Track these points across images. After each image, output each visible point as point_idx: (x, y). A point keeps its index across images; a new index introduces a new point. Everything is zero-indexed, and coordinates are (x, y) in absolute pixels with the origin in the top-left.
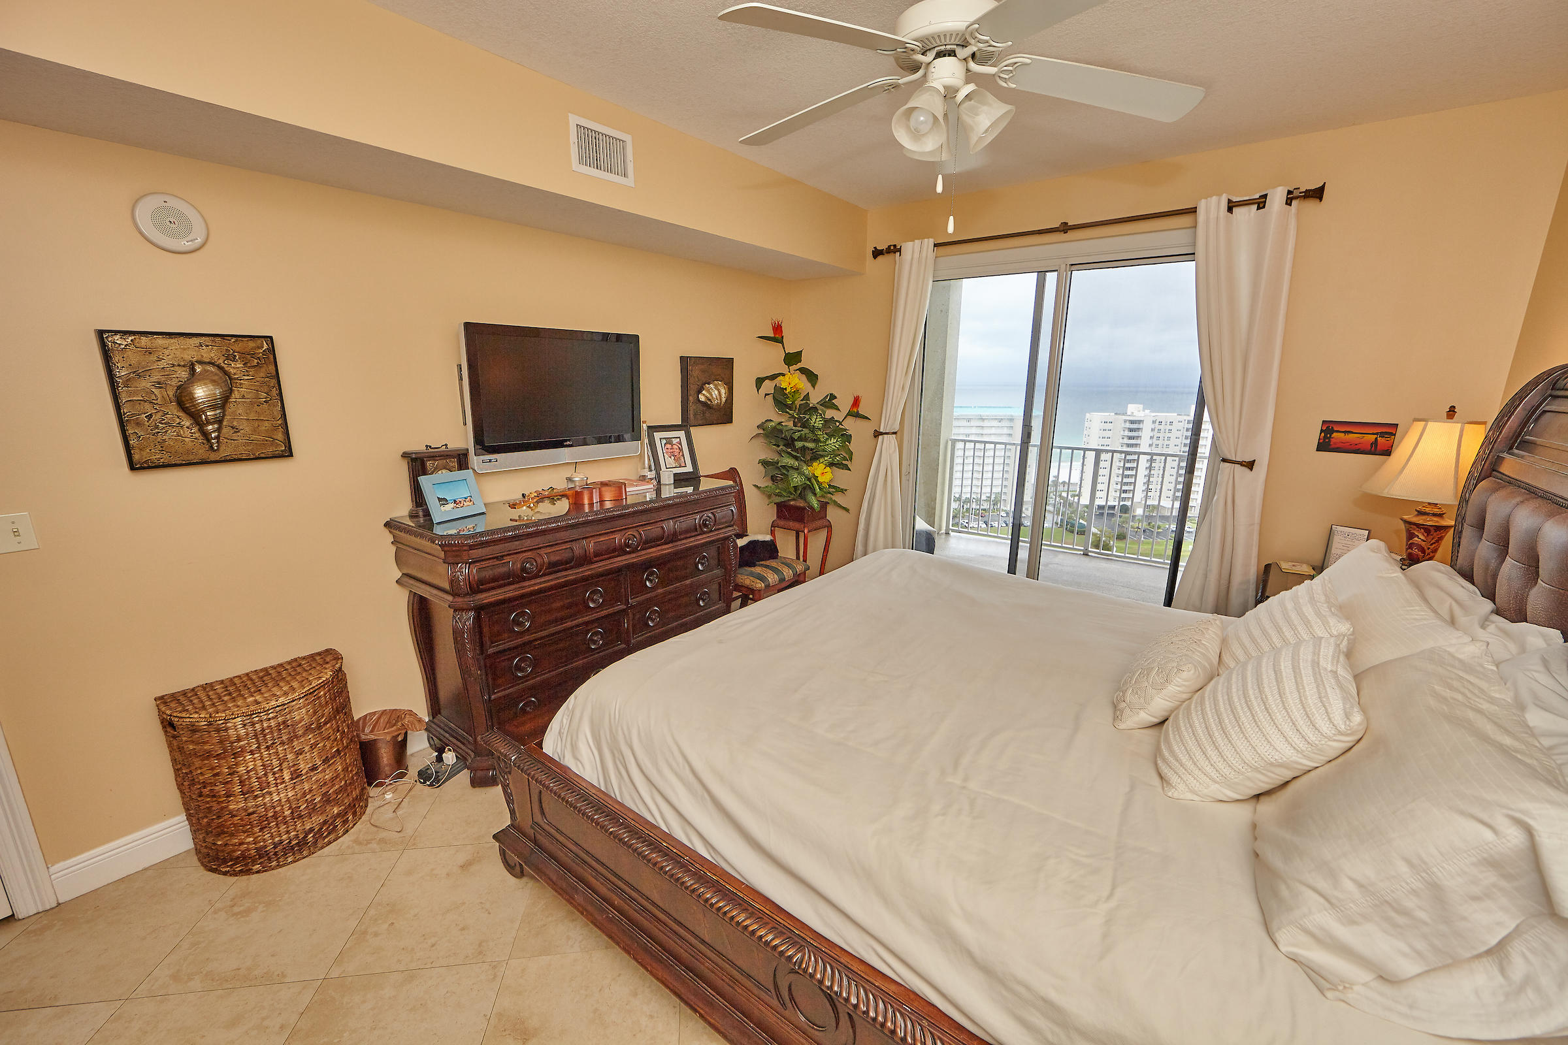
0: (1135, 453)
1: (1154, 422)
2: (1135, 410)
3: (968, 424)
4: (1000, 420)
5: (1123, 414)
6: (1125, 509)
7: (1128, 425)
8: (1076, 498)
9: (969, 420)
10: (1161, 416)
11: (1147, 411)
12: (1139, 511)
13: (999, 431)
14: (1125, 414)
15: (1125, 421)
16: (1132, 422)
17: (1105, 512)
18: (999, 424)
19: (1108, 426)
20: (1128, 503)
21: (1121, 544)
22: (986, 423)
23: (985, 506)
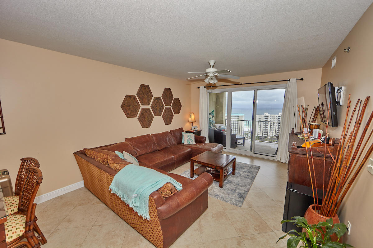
0: (267, 122)
1: (271, 117)
2: (266, 114)
5: (264, 115)
6: (266, 137)
11: (269, 114)
12: (269, 137)
16: (266, 117)
19: (260, 117)
20: (267, 136)
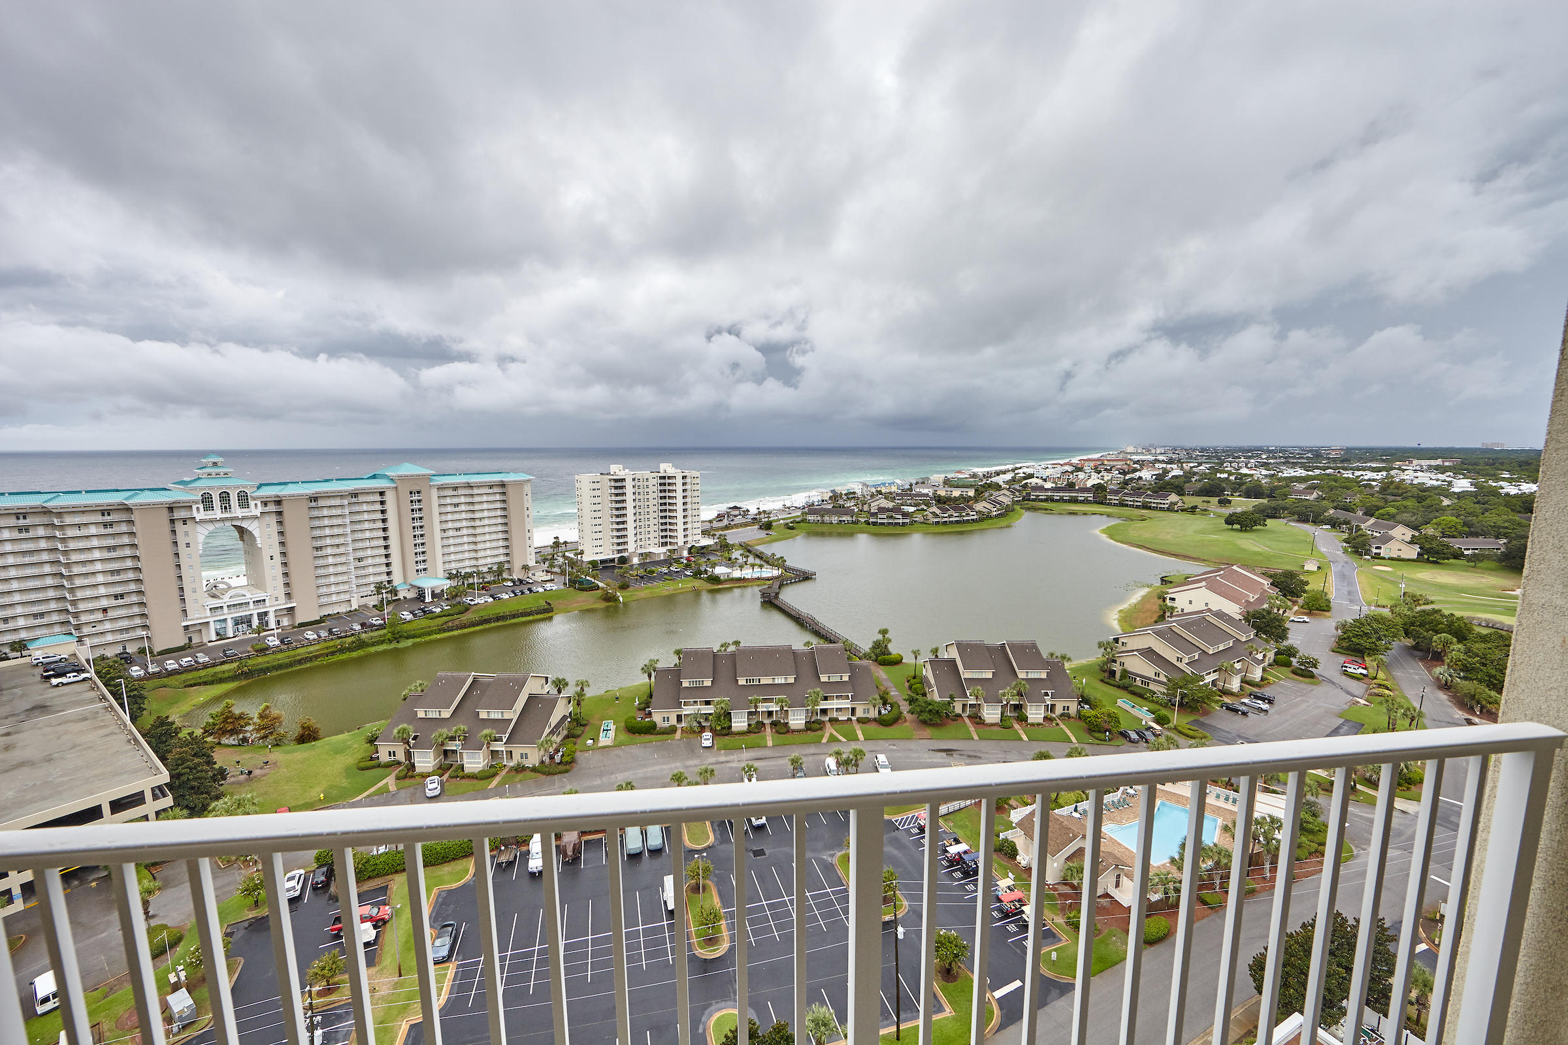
1: (634, 480)
2: (616, 470)
3: (455, 493)
4: (491, 487)
5: (607, 474)
6: (623, 560)
7: (613, 484)
8: (579, 556)
9: (455, 489)
10: (639, 474)
11: (627, 471)
12: (636, 560)
13: (491, 498)
14: (609, 474)
15: (610, 480)
16: (616, 481)
17: (605, 566)
18: (491, 491)
19: (596, 486)
20: (625, 554)
21: (626, 593)
22: (476, 491)
23: (489, 578)
